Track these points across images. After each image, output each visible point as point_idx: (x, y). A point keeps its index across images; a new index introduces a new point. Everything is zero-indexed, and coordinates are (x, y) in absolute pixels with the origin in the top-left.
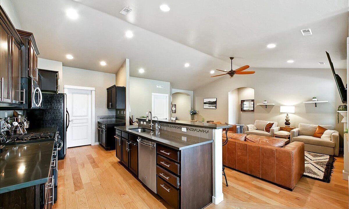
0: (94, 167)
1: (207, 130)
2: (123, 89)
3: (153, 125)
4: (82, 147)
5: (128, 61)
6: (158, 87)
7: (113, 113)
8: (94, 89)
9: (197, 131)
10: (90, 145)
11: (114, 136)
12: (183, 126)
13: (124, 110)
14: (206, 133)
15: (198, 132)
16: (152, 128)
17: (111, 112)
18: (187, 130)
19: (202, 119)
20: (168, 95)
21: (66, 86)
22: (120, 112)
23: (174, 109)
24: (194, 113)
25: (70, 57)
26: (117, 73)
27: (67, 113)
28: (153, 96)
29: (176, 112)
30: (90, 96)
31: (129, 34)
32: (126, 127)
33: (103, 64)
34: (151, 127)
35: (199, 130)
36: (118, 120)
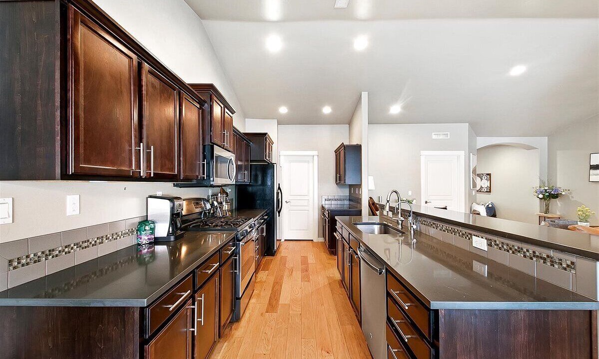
0: (303, 279)
1: (568, 259)
2: (358, 149)
3: (402, 221)
4: (301, 242)
5: (365, 96)
6: (434, 137)
7: (346, 192)
8: (315, 153)
9: (525, 256)
10: (312, 240)
11: (334, 233)
12: (476, 233)
13: (359, 186)
14: (565, 269)
15: (528, 259)
16: (400, 227)
17: (342, 189)
18: (490, 245)
19: (579, 213)
20: (462, 154)
21: (283, 153)
22: (355, 191)
23: (485, 184)
24: (550, 196)
25: (283, 110)
26: (350, 123)
27: (279, 191)
28: (423, 159)
29: (490, 192)
30: (311, 164)
31: (361, 43)
32: (361, 218)
33: (327, 110)
34: (398, 224)
35: (531, 252)
36: (351, 203)
